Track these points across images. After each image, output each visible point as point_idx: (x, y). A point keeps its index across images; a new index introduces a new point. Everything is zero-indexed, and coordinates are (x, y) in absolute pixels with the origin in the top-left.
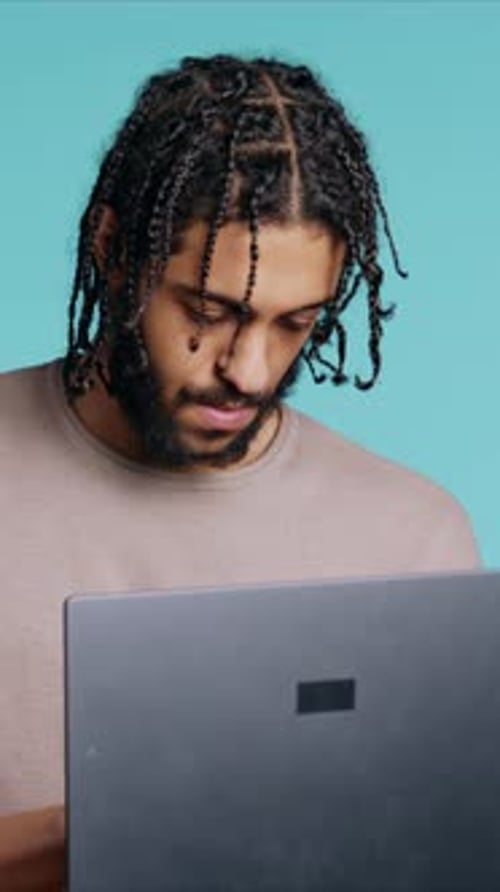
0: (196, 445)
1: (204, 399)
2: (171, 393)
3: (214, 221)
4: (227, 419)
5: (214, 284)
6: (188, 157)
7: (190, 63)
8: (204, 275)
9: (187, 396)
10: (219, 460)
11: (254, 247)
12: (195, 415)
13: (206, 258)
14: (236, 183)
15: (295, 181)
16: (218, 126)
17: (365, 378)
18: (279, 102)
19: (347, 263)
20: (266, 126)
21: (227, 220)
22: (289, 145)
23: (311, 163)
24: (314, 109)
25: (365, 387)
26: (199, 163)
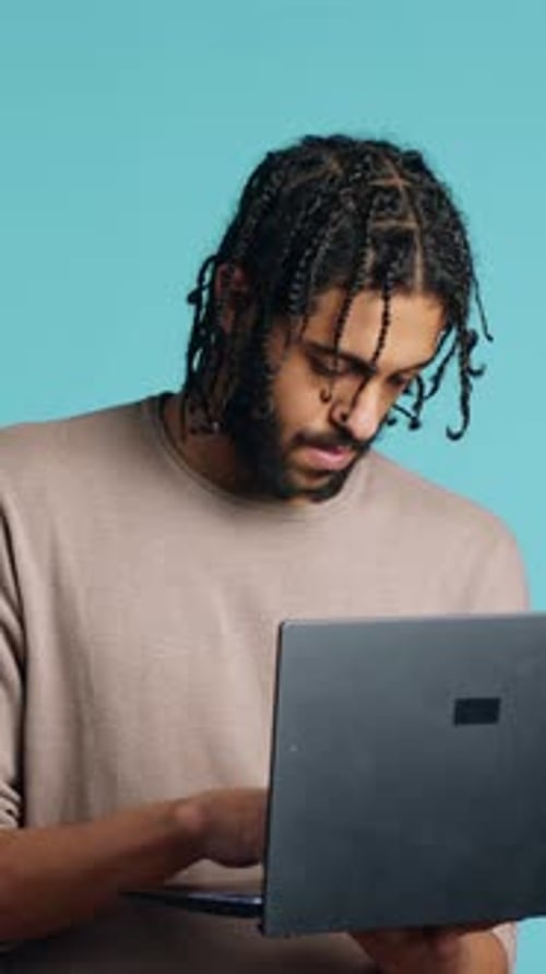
0: (302, 481)
1: (320, 443)
2: (288, 436)
3: (350, 288)
4: (332, 460)
5: (345, 345)
6: (330, 232)
7: (312, 143)
8: (338, 336)
9: (303, 440)
10: (319, 496)
11: (386, 315)
12: (307, 456)
13: (341, 321)
14: (370, 257)
15: (418, 259)
16: (351, 205)
17: (456, 429)
18: (400, 183)
19: (448, 328)
20: (392, 205)
21: (361, 288)
22: (411, 224)
23: (430, 241)
24: (430, 192)
25: (455, 437)
26: (338, 237)
